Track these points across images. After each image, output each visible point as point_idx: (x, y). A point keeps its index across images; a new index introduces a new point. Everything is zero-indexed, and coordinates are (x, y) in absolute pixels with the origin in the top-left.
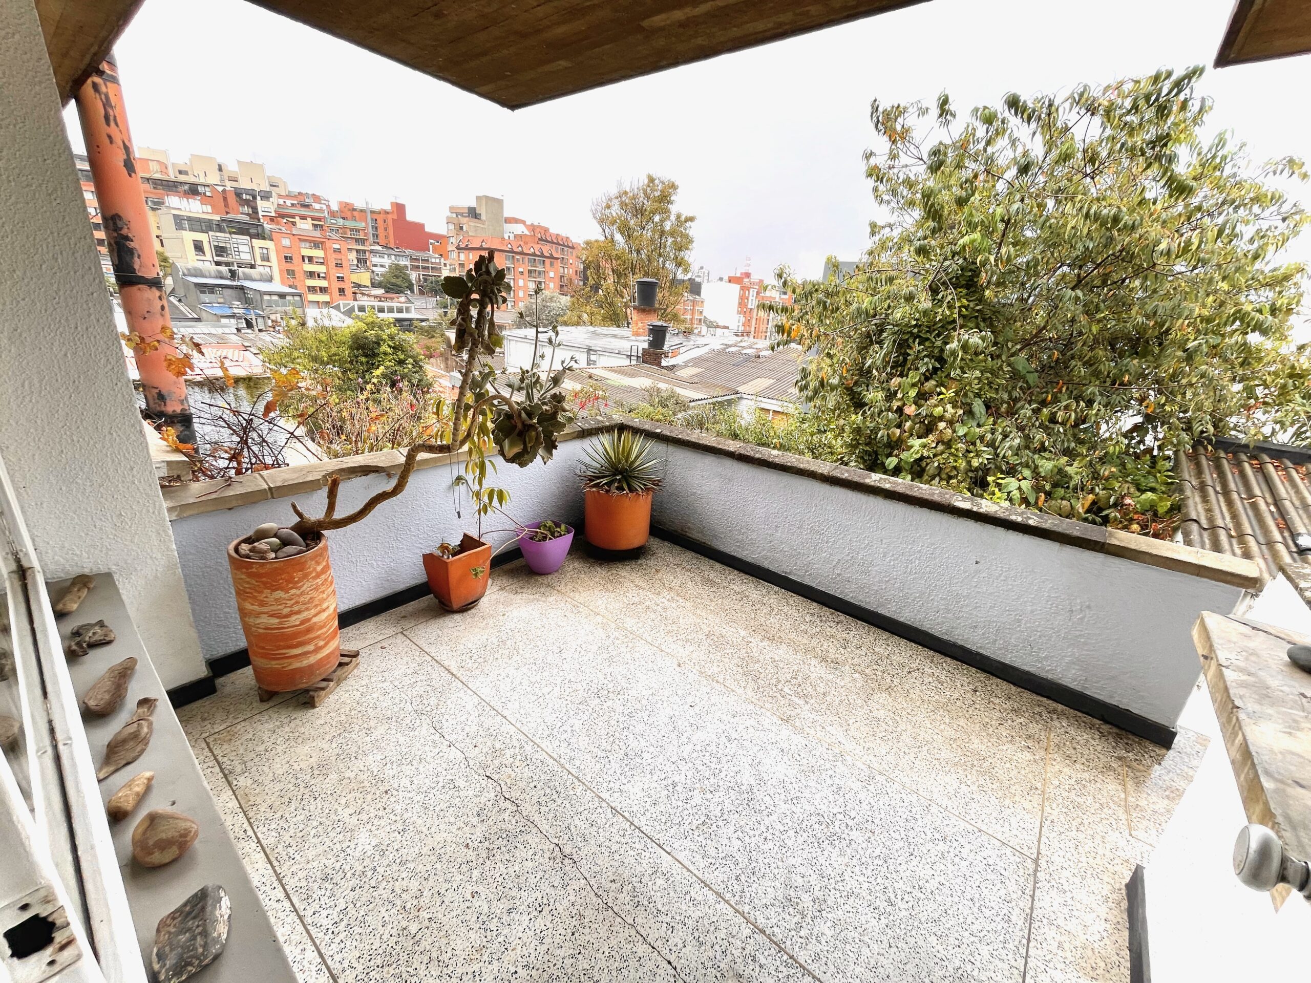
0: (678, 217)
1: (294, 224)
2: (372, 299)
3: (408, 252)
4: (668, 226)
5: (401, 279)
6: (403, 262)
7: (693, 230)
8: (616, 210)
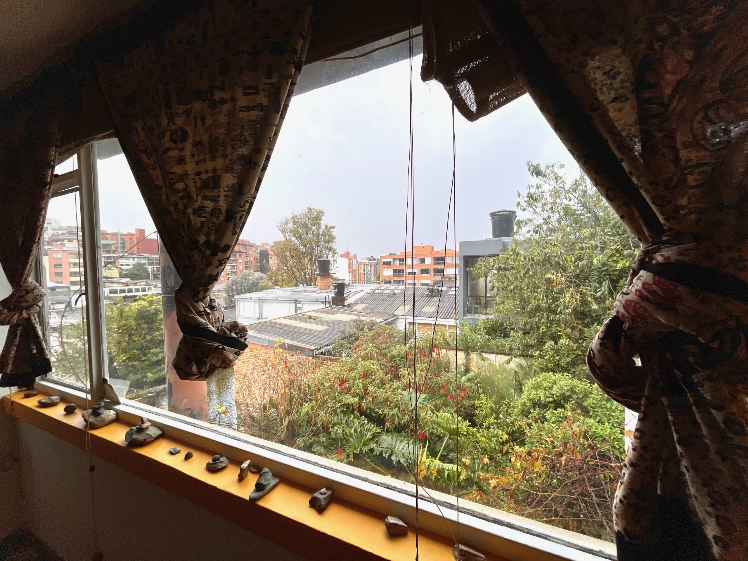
0: (326, 227)
1: (64, 245)
2: (121, 285)
3: (146, 255)
4: (321, 231)
5: (141, 271)
6: (142, 261)
7: (334, 232)
8: (291, 226)
